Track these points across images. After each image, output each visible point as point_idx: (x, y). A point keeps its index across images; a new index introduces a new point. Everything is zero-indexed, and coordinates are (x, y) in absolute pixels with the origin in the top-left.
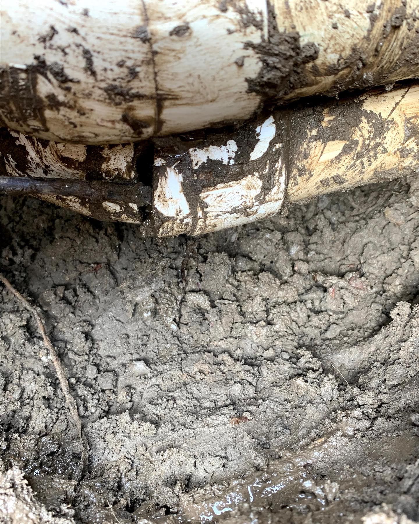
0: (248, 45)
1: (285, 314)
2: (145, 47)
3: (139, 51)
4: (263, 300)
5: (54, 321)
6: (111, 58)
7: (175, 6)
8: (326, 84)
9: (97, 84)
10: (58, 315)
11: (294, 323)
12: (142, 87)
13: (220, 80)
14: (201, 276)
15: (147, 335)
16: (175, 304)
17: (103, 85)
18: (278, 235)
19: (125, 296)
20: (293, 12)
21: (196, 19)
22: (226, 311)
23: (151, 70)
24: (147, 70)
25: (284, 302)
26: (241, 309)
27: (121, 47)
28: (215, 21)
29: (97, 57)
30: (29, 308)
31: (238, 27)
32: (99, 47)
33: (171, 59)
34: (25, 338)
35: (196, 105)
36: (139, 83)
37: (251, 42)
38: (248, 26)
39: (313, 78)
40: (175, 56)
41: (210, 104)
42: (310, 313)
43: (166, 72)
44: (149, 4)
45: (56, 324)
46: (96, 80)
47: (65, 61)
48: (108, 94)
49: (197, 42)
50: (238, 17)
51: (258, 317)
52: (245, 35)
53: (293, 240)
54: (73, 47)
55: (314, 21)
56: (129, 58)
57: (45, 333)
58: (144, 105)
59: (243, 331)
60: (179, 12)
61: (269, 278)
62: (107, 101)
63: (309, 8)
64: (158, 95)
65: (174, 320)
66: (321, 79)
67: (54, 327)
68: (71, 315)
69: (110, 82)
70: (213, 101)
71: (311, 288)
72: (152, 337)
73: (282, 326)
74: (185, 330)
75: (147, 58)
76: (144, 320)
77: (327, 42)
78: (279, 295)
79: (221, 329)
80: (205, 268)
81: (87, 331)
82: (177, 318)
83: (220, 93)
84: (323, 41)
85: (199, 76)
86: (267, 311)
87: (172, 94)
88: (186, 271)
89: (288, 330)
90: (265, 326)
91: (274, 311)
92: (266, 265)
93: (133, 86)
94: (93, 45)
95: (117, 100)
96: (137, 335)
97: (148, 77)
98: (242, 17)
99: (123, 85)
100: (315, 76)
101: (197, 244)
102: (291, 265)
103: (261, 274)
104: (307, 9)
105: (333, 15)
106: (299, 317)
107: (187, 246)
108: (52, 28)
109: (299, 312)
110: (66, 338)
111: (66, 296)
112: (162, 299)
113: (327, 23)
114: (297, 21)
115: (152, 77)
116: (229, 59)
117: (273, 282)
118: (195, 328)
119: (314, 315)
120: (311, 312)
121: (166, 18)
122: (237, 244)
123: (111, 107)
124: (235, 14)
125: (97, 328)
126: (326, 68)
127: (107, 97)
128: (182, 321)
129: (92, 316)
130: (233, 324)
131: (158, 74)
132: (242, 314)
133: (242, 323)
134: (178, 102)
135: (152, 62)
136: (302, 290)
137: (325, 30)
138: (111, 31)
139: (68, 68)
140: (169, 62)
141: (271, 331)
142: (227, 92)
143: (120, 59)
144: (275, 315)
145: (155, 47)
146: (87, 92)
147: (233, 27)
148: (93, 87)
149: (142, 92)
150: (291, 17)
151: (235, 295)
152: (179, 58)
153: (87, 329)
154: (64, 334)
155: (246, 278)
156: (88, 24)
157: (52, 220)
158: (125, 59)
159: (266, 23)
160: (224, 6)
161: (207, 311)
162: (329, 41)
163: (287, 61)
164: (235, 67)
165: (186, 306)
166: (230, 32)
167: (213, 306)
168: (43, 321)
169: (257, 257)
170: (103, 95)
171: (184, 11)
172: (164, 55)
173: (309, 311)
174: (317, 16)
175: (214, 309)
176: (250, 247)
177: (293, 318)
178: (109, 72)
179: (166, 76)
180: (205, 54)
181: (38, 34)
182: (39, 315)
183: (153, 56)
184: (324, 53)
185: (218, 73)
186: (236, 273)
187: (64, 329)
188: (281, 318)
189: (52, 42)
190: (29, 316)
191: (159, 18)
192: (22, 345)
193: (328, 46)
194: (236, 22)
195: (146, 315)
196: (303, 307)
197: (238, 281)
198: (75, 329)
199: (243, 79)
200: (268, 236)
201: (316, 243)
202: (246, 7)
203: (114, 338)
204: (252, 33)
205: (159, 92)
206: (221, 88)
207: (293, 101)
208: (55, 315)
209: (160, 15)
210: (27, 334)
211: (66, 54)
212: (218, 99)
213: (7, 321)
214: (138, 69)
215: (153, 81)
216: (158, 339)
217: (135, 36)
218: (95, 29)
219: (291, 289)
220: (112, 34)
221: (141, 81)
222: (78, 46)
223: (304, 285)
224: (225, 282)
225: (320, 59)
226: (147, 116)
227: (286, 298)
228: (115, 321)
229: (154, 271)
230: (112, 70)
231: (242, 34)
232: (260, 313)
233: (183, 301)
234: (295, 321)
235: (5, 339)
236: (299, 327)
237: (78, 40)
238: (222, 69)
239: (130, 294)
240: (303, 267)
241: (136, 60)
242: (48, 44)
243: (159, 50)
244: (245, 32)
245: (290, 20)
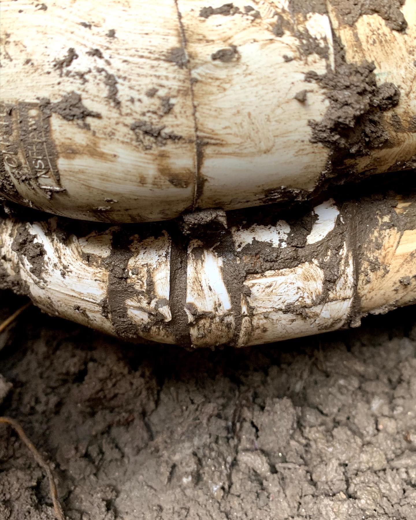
0: (311, 76)
1: (371, 485)
2: (182, 74)
3: (174, 78)
4: (340, 465)
5: (70, 483)
6: (140, 85)
7: (219, 27)
8: (410, 145)
9: (121, 120)
10: (76, 477)
11: (385, 499)
12: (178, 126)
13: (276, 121)
14: (257, 430)
15: (185, 509)
16: (223, 467)
17: (129, 121)
18: (355, 383)
19: (160, 453)
20: (365, 46)
21: (245, 43)
22: (291, 478)
23: (189, 103)
24: (183, 103)
25: (369, 468)
26: (311, 477)
27: (152, 72)
28: (268, 46)
29: (122, 85)
30: (41, 463)
31: (298, 54)
32: (125, 72)
33: (214, 90)
34: (31, 502)
35: (246, 155)
36: (174, 119)
37: (313, 72)
38: (310, 53)
39: (394, 134)
40: (219, 86)
41: (264, 156)
42: (405, 486)
43: (207, 107)
44: (188, 25)
45: (72, 488)
46: (121, 114)
47: (84, 90)
48: (136, 134)
49: (247, 69)
50: (297, 43)
51: (335, 489)
52: (306, 63)
53: (374, 390)
54: (94, 72)
55: (391, 57)
56: (162, 86)
57: (56, 497)
58: (180, 151)
59: (315, 507)
60: (224, 35)
61: (347, 435)
62: (134, 143)
63: (384, 42)
64: (198, 137)
65: (223, 488)
66: (404, 137)
67: (70, 492)
68: (92, 477)
69: (138, 116)
70: (267, 151)
71: (403, 453)
72: (192, 511)
73: (368, 501)
74: (236, 503)
75: (183, 87)
76: (182, 487)
77: (409, 83)
78: (361, 459)
79: (285, 504)
80: (262, 419)
81: (109, 498)
82: (226, 487)
83: (277, 140)
84: (403, 82)
85: (249, 114)
86: (347, 482)
87: (216, 137)
88: (238, 425)
89: (377, 509)
90: (345, 500)
91: (357, 480)
92: (341, 421)
93: (166, 123)
94: (119, 70)
95: (146, 143)
96: (174, 508)
97: (185, 112)
98: (302, 43)
99: (154, 121)
100: (397, 130)
101: (252, 390)
102: (373, 422)
103: (336, 430)
104: (381, 42)
105: (413, 51)
106: (390, 490)
107: (239, 392)
108: (72, 51)
109: (391, 482)
110: (83, 508)
111: (89, 453)
112: (206, 459)
113: (407, 60)
114: (370, 56)
115: (190, 111)
116: (287, 94)
117: (352, 441)
118: (250, 500)
119: (412, 489)
120: (407, 484)
121: (208, 41)
122: (303, 394)
123: (138, 151)
124: (293, 38)
125: (123, 495)
126: (409, 119)
127: (134, 137)
128: (232, 491)
129: (118, 480)
130: (301, 497)
131: (199, 109)
132: (313, 483)
133: (313, 496)
134: (223, 150)
135: (190, 93)
136: (391, 455)
137: (406, 69)
138: (140, 54)
139: (86, 99)
140: (212, 94)
141: (354, 507)
142: (285, 139)
143: (150, 87)
144: (358, 486)
145: (195, 74)
146: (109, 130)
147: (291, 55)
148: (117, 124)
149: (177, 132)
150: (362, 50)
151: (302, 457)
152: (225, 90)
153: (110, 496)
154: (81, 502)
155: (317, 435)
156: (113, 46)
157: (86, 363)
158: (157, 87)
159: (331, 50)
160: (279, 29)
161: (266, 479)
162: (412, 82)
163: (361, 97)
164: (296, 104)
165: (238, 471)
166: (288, 60)
167: (274, 470)
168: (56, 481)
169: (329, 410)
170: (129, 134)
171: (229, 33)
172: (206, 84)
173: (405, 484)
174: (394, 51)
175: (275, 475)
176: (319, 397)
177: (383, 491)
178: (137, 104)
179: (208, 112)
180: (256, 85)
181: (55, 60)
182: (51, 473)
183: (192, 84)
184: (406, 98)
185: (273, 111)
186: (302, 428)
187: (83, 496)
188: (367, 490)
189: (70, 68)
190: (41, 475)
191: (200, 40)
192: (27, 514)
193: (411, 90)
194: (295, 48)
195: (186, 480)
196: (395, 476)
197: (306, 438)
198: (95, 496)
199: (306, 122)
200: (342, 382)
201: (403, 397)
202: (307, 31)
203: (143, 510)
204: (315, 62)
205: (199, 134)
206: (278, 132)
207: (368, 173)
208: (74, 475)
209: (201, 37)
210: (34, 497)
211: (85, 81)
212: (274, 148)
213: (13, 480)
214: (173, 101)
215: (192, 118)
216: (200, 514)
217: (169, 58)
218: (121, 52)
219: (376, 451)
220: (142, 57)
221: (176, 117)
222: (100, 71)
223: (393, 448)
224: (288, 437)
225: (402, 106)
226: (184, 168)
227: (371, 464)
228: (146, 487)
229: (198, 421)
230: (140, 100)
231: (302, 63)
232: (338, 482)
233: (235, 463)
234: (386, 497)
235: (7, 503)
236: (392, 506)
237: (101, 63)
238: (279, 106)
239: (167, 451)
240: (390, 426)
241: (170, 89)
242: (65, 70)
243: (199, 78)
244: (306, 60)
245: (361, 55)
